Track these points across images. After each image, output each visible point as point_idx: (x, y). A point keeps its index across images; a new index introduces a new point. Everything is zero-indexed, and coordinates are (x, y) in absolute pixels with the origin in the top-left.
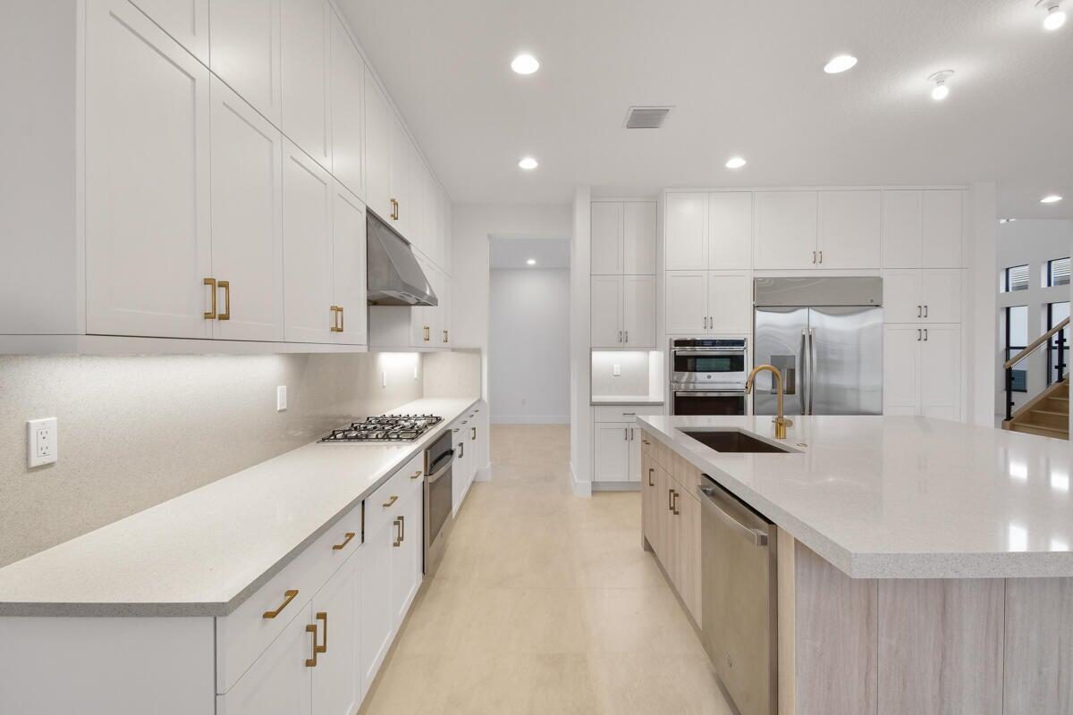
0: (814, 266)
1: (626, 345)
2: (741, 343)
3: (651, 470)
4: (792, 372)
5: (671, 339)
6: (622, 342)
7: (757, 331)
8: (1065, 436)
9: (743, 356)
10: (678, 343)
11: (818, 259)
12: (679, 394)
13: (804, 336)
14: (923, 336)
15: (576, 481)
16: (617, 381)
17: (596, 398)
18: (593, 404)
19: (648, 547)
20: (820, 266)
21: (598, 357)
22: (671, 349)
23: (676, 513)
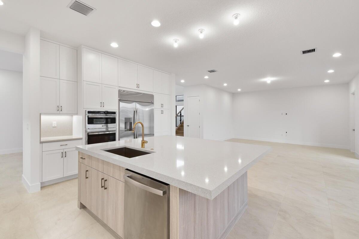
0: (137, 89)
1: (61, 112)
2: (114, 113)
3: (87, 171)
4: (131, 124)
5: (86, 111)
6: (59, 110)
7: (120, 109)
8: (183, 136)
9: (115, 118)
10: (89, 112)
11: (138, 87)
12: (90, 134)
13: (134, 111)
14: (162, 112)
15: (30, 185)
16: (54, 130)
17: (43, 139)
18: (42, 143)
19: (83, 207)
20: (138, 89)
21: (45, 118)
22: (86, 115)
23: (105, 189)
